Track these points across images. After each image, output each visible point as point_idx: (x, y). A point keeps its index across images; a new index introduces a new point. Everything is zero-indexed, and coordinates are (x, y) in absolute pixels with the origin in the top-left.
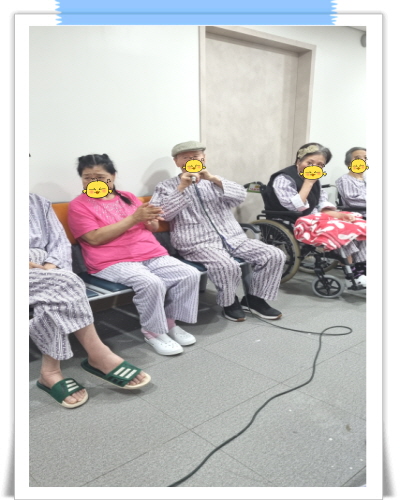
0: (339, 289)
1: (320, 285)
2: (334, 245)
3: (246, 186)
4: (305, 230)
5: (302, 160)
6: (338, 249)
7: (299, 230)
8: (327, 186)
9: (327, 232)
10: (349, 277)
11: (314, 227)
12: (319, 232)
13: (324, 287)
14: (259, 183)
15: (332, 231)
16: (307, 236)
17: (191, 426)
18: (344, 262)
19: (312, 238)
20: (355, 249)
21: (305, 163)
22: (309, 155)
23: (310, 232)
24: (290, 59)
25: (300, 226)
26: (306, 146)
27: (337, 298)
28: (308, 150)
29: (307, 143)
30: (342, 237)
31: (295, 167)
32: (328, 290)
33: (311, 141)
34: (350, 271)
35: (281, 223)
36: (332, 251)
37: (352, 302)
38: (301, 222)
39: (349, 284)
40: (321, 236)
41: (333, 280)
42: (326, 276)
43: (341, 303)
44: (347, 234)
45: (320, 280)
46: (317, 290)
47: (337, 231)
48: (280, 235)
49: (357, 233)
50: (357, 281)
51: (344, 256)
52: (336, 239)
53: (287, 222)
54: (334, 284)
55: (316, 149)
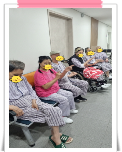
0: (96, 89)
2: (96, 78)
3: (62, 61)
7: (86, 74)
9: (94, 75)
14: (67, 60)
15: (95, 74)
18: (98, 82)
19: (89, 76)
22: (79, 51)
25: (86, 73)
27: (96, 92)
30: (97, 76)
32: (94, 90)
37: (101, 93)
40: (92, 76)
41: (95, 87)
42: (93, 86)
43: (98, 93)
44: (98, 74)
46: (91, 90)
49: (101, 74)
53: (79, 72)
54: (95, 88)
55: (80, 49)
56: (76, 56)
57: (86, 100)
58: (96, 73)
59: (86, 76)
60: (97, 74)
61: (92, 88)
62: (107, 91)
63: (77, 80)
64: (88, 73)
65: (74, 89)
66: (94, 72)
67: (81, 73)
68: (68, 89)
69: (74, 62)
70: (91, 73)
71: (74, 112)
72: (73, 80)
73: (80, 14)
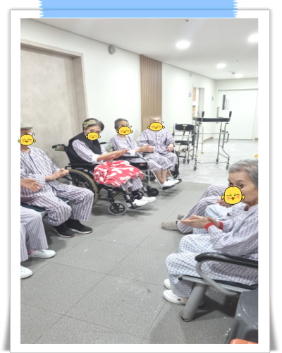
0: (124, 209)
1: (113, 208)
2: (118, 184)
3: (54, 147)
4: (101, 176)
5: (86, 129)
6: (121, 186)
7: (97, 176)
8: (104, 143)
9: (113, 177)
10: (128, 201)
11: (106, 174)
12: (108, 177)
13: (116, 209)
14: (63, 145)
15: (116, 176)
16: (102, 179)
17: (63, 313)
18: (125, 193)
19: (105, 180)
20: (130, 185)
21: (88, 131)
22: (90, 126)
23: (103, 176)
24: (68, 61)
25: (97, 173)
26: (88, 120)
27: (124, 214)
28: (89, 123)
29: (87, 118)
30: (122, 179)
31: (83, 133)
32: (118, 210)
33: (90, 117)
34: (128, 197)
35: (82, 171)
36: (117, 187)
37: (132, 216)
38: (97, 170)
39: (129, 205)
40: (110, 179)
41: (120, 204)
42: (116, 202)
43: (126, 217)
44: (125, 176)
45: (112, 205)
46: (112, 211)
47: (119, 175)
48: (83, 179)
49: (130, 175)
50: (134, 203)
51: (124, 190)
52: (119, 181)
53: (86, 171)
54: (121, 206)
55: (94, 122)
56: (82, 137)
57: (89, 229)
58: (120, 172)
59: (98, 179)
60: (121, 175)
61: (115, 205)
62: (149, 212)
63: (71, 188)
64: (103, 173)
65: (51, 206)
66: (115, 172)
67: (90, 172)
68: (39, 205)
69: (78, 149)
70: (109, 172)
71: (45, 254)
72: (62, 187)
73: (107, 47)
